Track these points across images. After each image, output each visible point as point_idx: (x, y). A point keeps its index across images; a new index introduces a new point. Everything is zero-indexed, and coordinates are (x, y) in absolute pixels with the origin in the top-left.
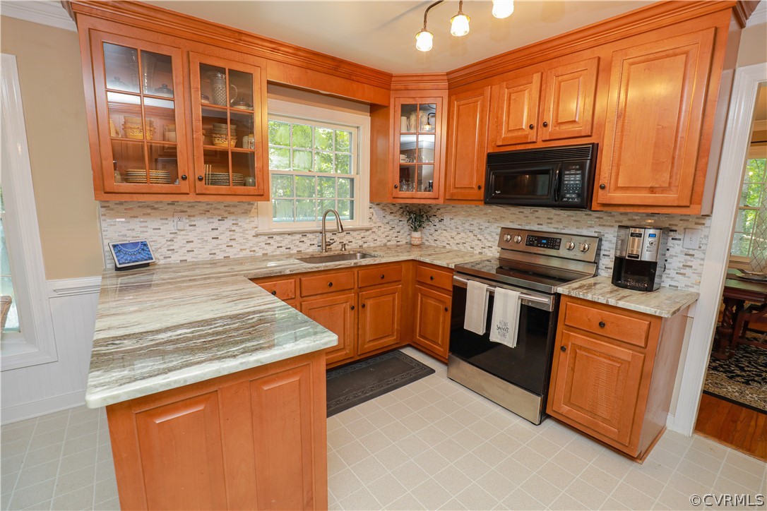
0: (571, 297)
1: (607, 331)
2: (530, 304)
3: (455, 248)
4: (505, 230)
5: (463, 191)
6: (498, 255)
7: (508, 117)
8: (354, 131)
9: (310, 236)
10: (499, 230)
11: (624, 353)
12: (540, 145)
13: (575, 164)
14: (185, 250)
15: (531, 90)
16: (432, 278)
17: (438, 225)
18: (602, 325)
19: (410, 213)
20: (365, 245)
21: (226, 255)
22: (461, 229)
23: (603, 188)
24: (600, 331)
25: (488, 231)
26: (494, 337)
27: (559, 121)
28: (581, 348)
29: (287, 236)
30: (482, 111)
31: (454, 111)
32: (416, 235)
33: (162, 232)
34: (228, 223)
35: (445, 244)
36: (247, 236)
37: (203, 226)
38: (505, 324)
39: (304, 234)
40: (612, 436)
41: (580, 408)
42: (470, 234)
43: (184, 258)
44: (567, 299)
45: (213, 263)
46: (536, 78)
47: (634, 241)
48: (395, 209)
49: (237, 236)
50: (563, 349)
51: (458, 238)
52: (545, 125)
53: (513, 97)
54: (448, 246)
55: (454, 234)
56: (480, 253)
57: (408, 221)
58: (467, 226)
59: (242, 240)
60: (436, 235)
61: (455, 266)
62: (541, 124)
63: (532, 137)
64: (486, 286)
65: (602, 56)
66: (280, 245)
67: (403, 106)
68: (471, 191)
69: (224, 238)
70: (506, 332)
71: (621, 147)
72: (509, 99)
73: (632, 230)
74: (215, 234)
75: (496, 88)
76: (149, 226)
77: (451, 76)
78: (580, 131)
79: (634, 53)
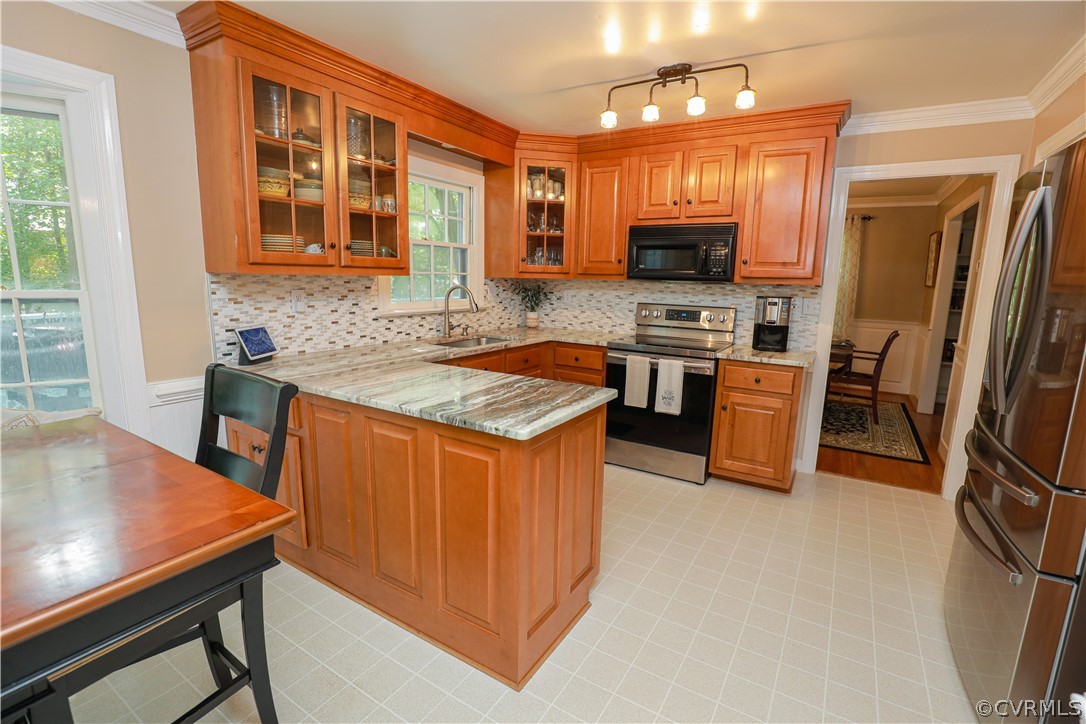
0: (730, 360)
1: (763, 386)
2: (693, 371)
3: (580, 329)
4: (642, 305)
5: (599, 265)
6: (634, 333)
7: (650, 190)
8: (465, 192)
9: (429, 318)
10: (634, 307)
11: (776, 403)
12: (683, 221)
13: (720, 241)
14: (303, 338)
15: (673, 167)
16: (577, 359)
17: (556, 304)
18: (757, 381)
19: (526, 290)
20: (481, 329)
21: (347, 344)
22: (585, 306)
23: (745, 263)
24: (756, 387)
25: (619, 307)
26: (660, 407)
27: (703, 199)
28: (739, 405)
29: (407, 319)
30: (620, 182)
31: (585, 179)
32: (532, 315)
33: (279, 315)
34: (347, 304)
35: (566, 325)
36: (367, 320)
37: (322, 308)
38: (671, 393)
39: (423, 316)
40: (769, 476)
41: (741, 459)
42: (598, 312)
43: (302, 349)
44: (725, 362)
45: (333, 355)
46: (678, 156)
47: (771, 309)
48: (507, 286)
49: (357, 319)
50: (724, 408)
51: (582, 318)
52: (689, 202)
53: (655, 171)
54: (569, 327)
55: (577, 312)
56: (610, 332)
57: (523, 299)
58: (593, 303)
59: (362, 325)
60: (553, 316)
61: (608, 343)
62: (684, 201)
63: (675, 211)
64: (648, 359)
65: (739, 145)
66: (400, 330)
67: (529, 168)
68: (609, 265)
69: (344, 323)
70: (670, 402)
71: (759, 228)
72: (651, 173)
73: (770, 300)
74: (334, 317)
75: (635, 160)
76: (264, 308)
77: (582, 141)
78: (722, 211)
79: (769, 148)
